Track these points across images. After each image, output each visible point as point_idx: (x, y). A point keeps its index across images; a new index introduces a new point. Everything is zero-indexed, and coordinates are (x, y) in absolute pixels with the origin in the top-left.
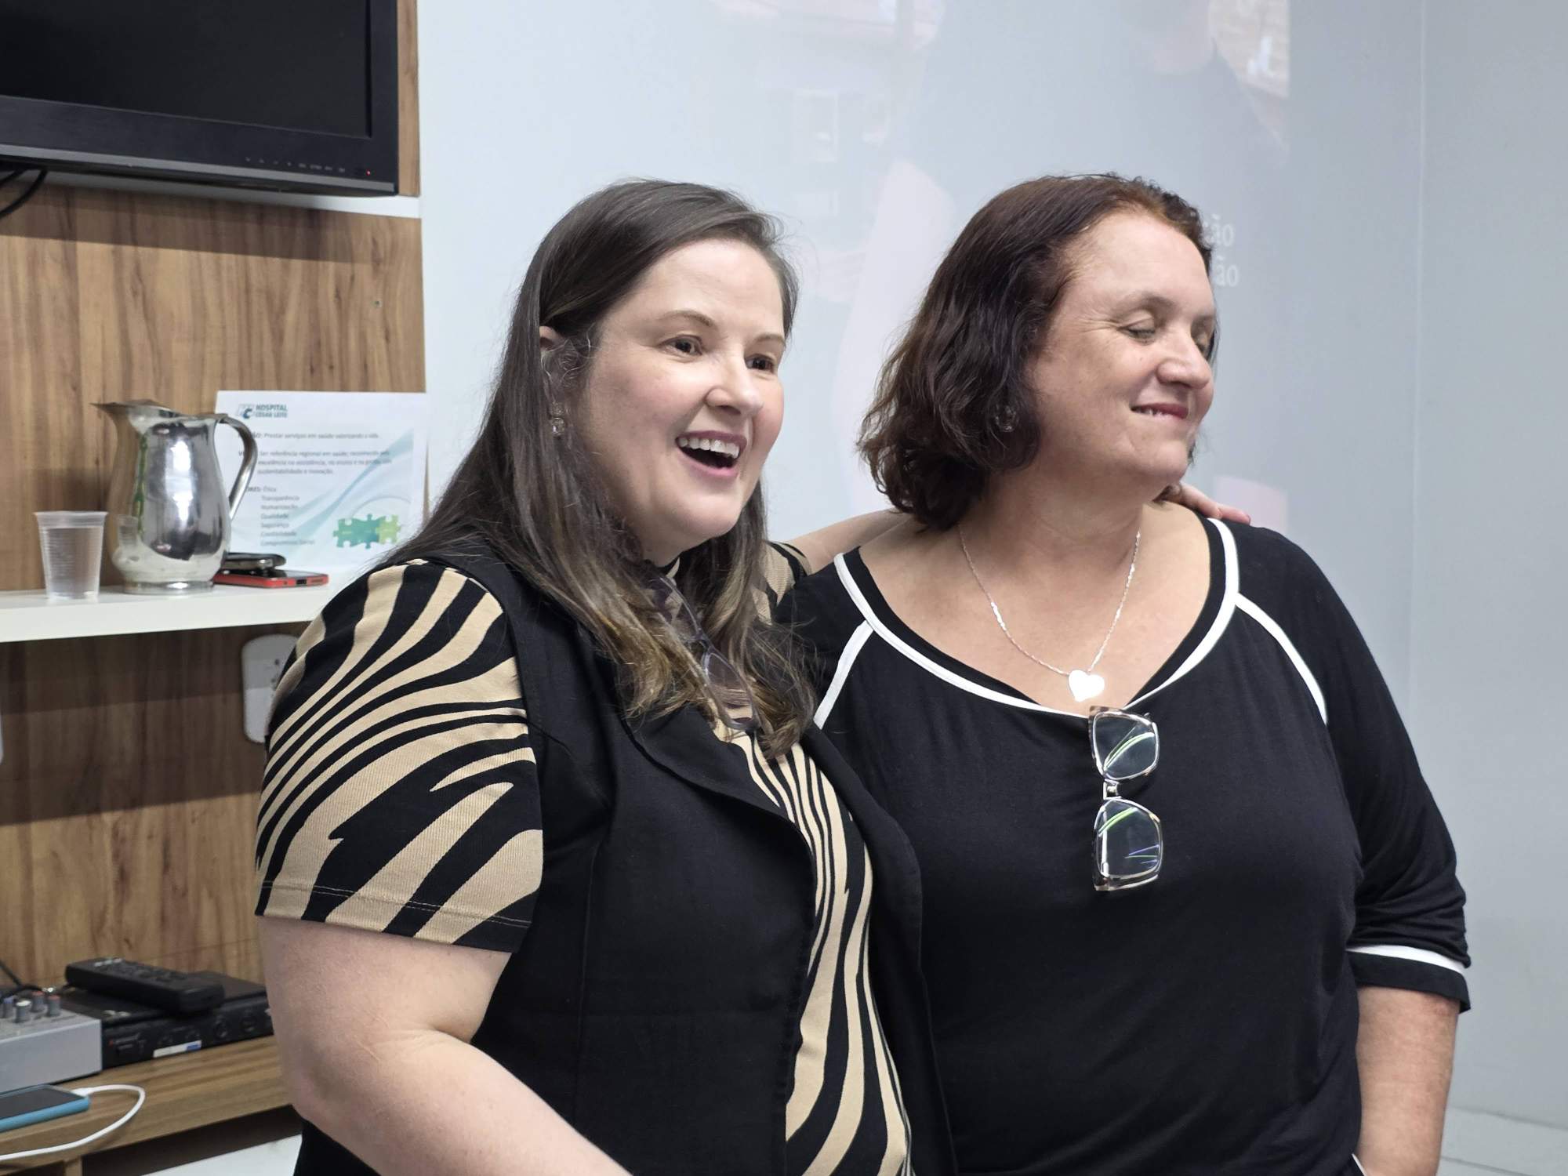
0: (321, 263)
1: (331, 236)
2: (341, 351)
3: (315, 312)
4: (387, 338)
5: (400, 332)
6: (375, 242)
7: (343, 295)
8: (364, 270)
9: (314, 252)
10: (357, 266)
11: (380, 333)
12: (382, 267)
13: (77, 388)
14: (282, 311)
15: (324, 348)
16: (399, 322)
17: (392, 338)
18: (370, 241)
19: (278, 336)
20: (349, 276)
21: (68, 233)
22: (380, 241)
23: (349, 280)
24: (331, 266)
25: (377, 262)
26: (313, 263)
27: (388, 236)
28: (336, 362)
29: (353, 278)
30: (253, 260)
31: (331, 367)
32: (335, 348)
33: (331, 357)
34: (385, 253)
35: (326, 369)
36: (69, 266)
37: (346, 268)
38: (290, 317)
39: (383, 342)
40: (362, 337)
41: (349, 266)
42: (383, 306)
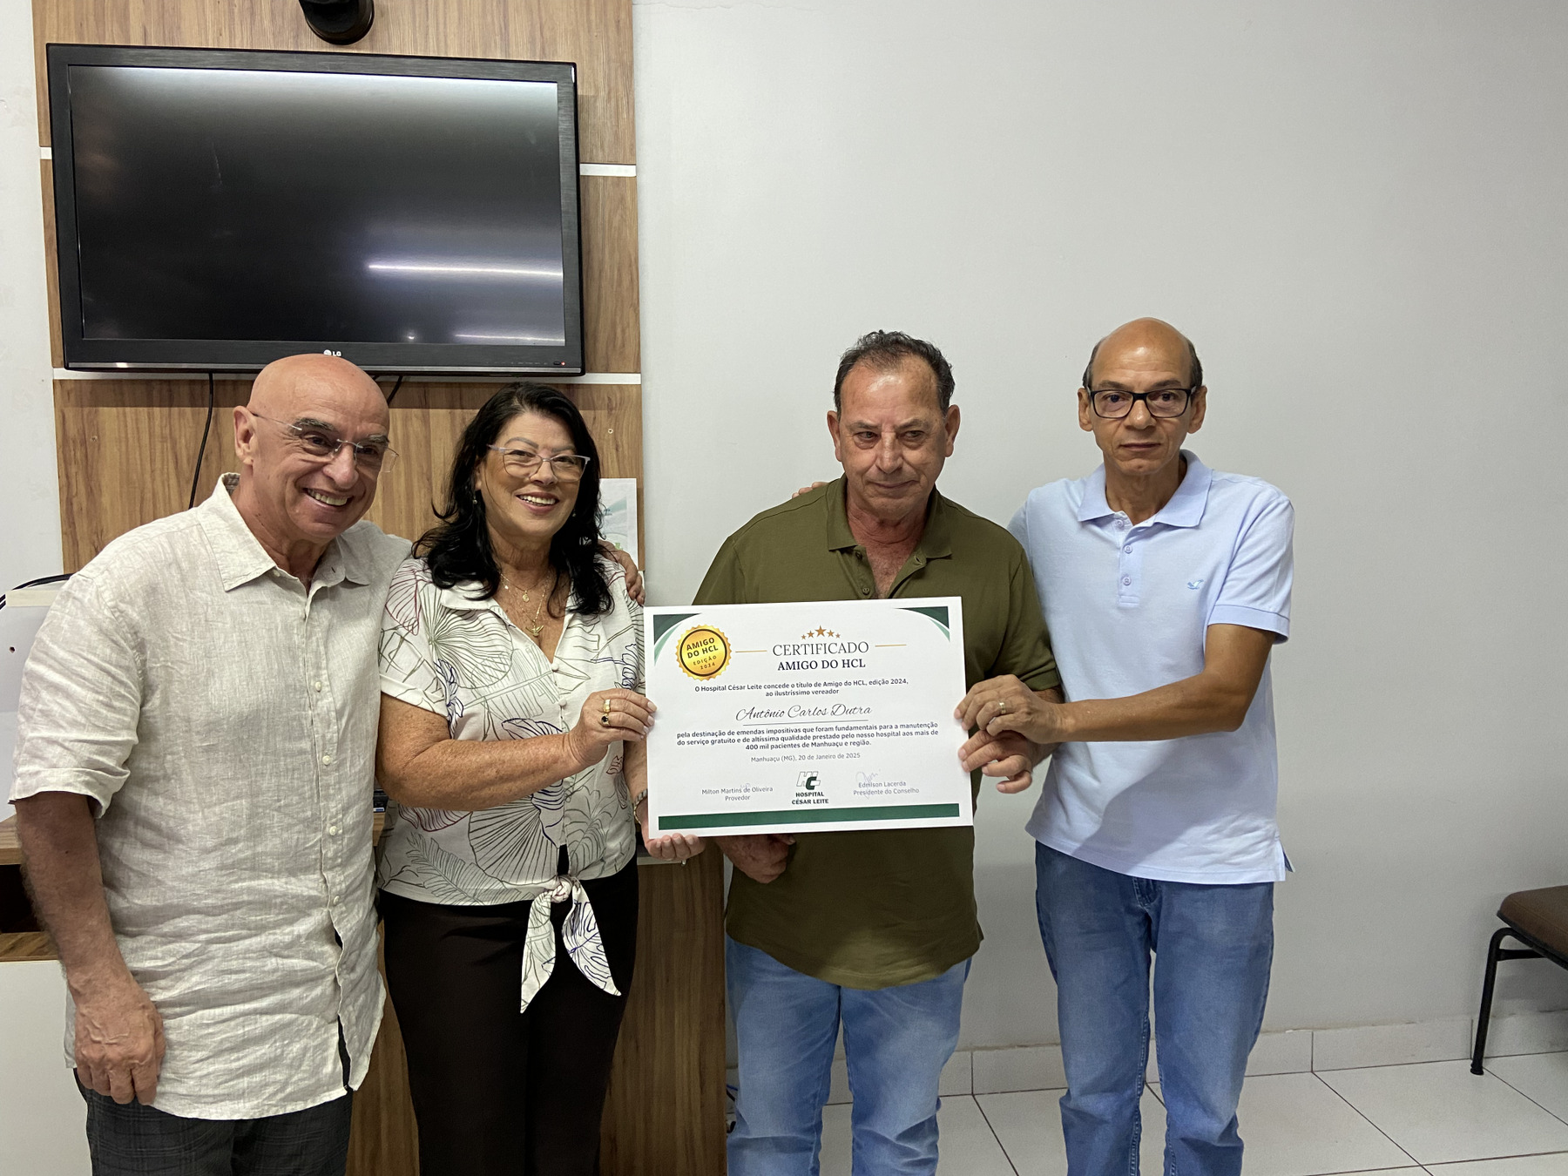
1: (581, 397)
4: (617, 450)
5: (626, 446)
6: (609, 399)
8: (602, 414)
10: (598, 412)
11: (612, 447)
12: (613, 412)
13: (429, 479)
16: (625, 440)
17: (620, 450)
18: (606, 398)
20: (593, 417)
21: (425, 405)
22: (613, 399)
25: (610, 409)
27: (618, 395)
29: (595, 418)
34: (616, 404)
36: (426, 421)
37: (590, 413)
39: (614, 451)
41: (592, 412)
42: (615, 432)
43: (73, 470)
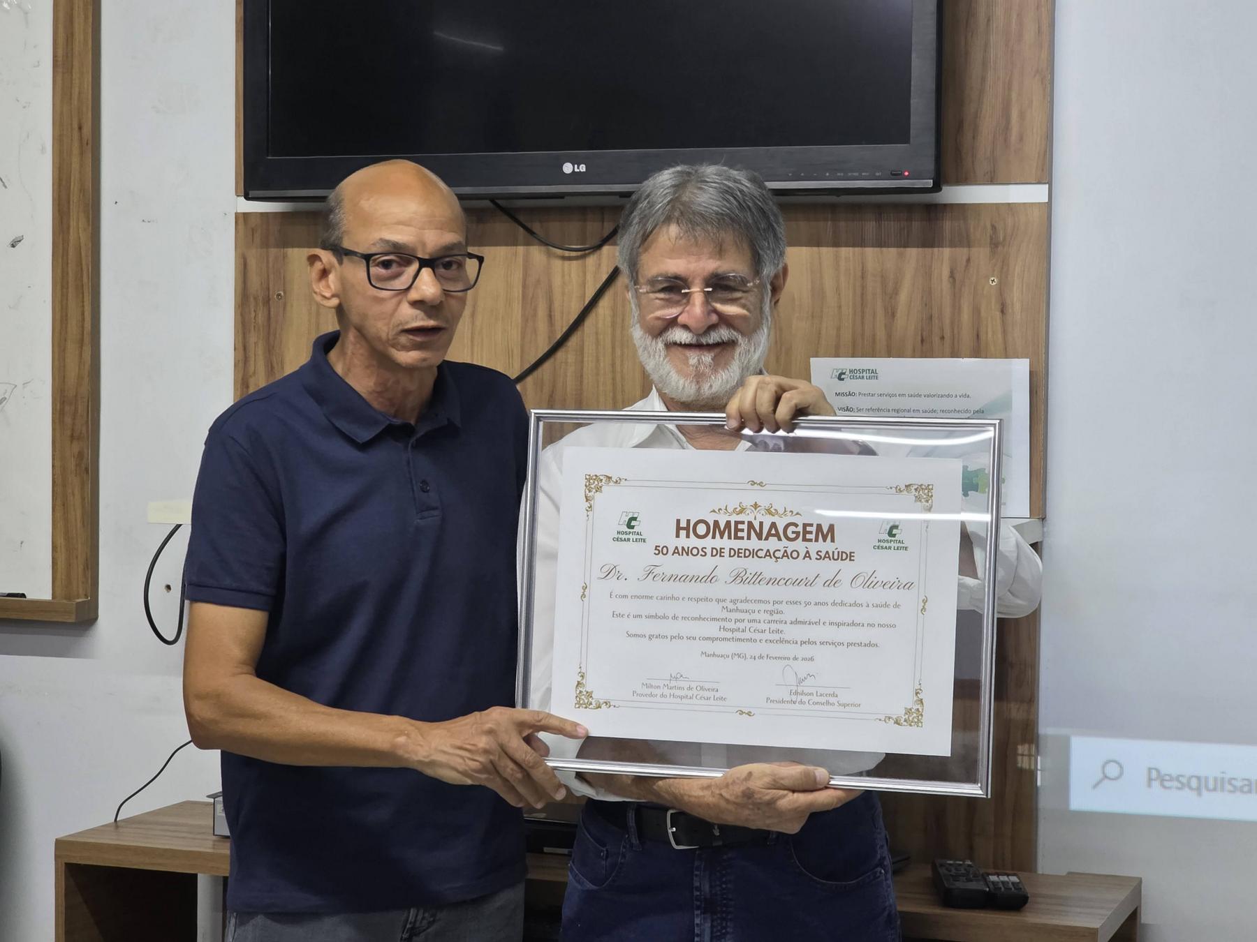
0: (936, 250)
1: (948, 225)
2: (952, 323)
3: (928, 294)
4: (1002, 312)
5: (1017, 307)
6: (994, 227)
7: (957, 276)
8: (981, 254)
9: (930, 241)
10: (974, 250)
11: (995, 307)
12: (1000, 248)
14: (896, 292)
15: (936, 321)
16: (1016, 297)
17: (1008, 310)
18: (989, 226)
19: (891, 314)
20: (965, 258)
22: (1000, 227)
23: (964, 263)
24: (947, 251)
25: (995, 244)
26: (928, 250)
27: (1009, 222)
28: (948, 334)
29: (968, 260)
30: (870, 252)
31: (942, 338)
32: (947, 321)
33: (942, 330)
34: (1005, 236)
35: (936, 339)
37: (962, 252)
38: (903, 296)
39: (998, 314)
40: (976, 311)
41: (965, 250)
42: (1000, 283)
43: (252, 339)
